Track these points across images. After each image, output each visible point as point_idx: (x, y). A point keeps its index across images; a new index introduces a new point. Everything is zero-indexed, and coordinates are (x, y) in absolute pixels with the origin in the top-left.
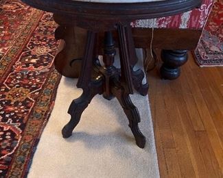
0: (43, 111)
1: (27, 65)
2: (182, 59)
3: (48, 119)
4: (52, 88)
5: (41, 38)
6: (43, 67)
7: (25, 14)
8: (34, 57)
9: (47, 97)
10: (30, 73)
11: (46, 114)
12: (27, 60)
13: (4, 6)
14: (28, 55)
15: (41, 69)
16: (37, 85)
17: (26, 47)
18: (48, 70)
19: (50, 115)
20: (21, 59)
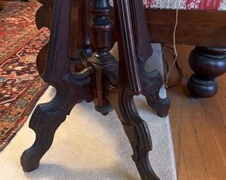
0: (5, 129)
1: (9, 72)
2: (221, 64)
3: (9, 141)
4: (30, 99)
5: (36, 47)
6: (27, 75)
7: (27, 26)
8: (21, 64)
9: (19, 110)
10: (8, 81)
11: (9, 133)
12: (10, 67)
13: (8, 19)
14: (14, 62)
15: (25, 77)
16: (11, 94)
17: (15, 55)
18: (33, 78)
19: (15, 134)
20: (4, 66)
